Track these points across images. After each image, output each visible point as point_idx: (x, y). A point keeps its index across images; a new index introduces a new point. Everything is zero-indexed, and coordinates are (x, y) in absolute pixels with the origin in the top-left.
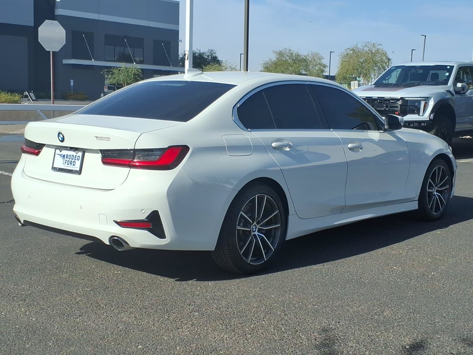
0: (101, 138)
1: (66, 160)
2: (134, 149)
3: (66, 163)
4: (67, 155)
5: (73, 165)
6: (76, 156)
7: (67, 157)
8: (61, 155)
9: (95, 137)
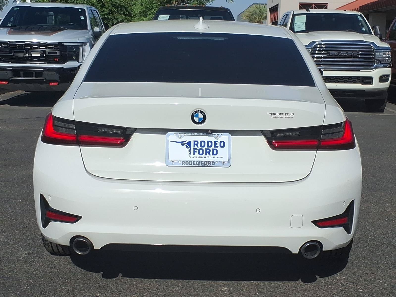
0: (280, 115)
1: (194, 149)
2: (323, 125)
3: (197, 154)
4: (194, 141)
5: (213, 154)
6: (217, 141)
7: (194, 144)
8: (181, 142)
9: (270, 113)
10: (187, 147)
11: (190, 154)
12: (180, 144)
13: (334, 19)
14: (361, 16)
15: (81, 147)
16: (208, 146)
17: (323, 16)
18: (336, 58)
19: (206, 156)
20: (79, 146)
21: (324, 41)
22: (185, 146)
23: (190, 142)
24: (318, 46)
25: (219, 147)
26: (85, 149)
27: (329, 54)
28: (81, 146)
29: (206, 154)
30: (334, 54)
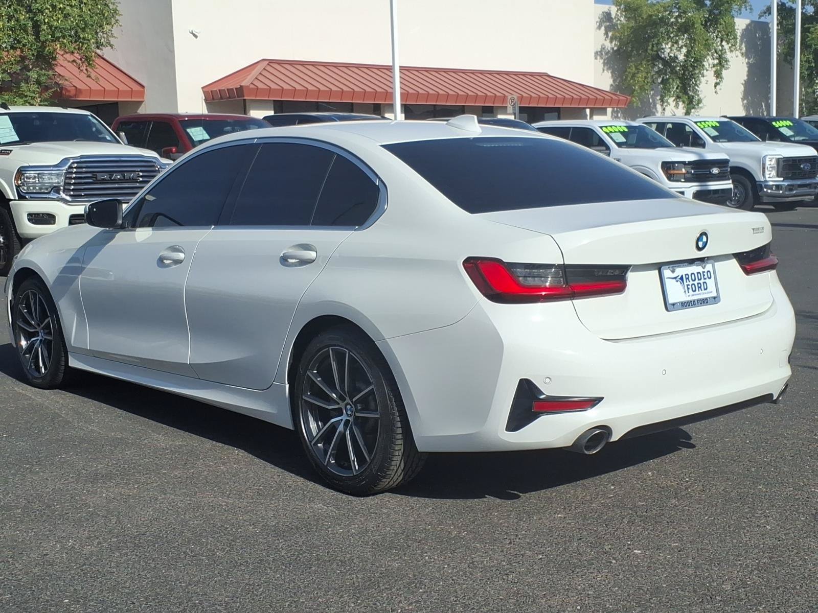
1: (686, 285)
5: (704, 289)
6: (704, 272)
8: (675, 278)
10: (681, 283)
11: (685, 292)
12: (674, 280)
13: (55, 123)
14: (92, 116)
15: (573, 301)
16: (699, 280)
17: (34, 117)
18: (106, 183)
19: (699, 292)
20: (571, 300)
21: (82, 157)
22: (679, 282)
23: (682, 276)
24: (76, 165)
25: (707, 279)
26: (580, 303)
27: (96, 178)
28: (573, 299)
29: (699, 291)
30: (103, 178)
